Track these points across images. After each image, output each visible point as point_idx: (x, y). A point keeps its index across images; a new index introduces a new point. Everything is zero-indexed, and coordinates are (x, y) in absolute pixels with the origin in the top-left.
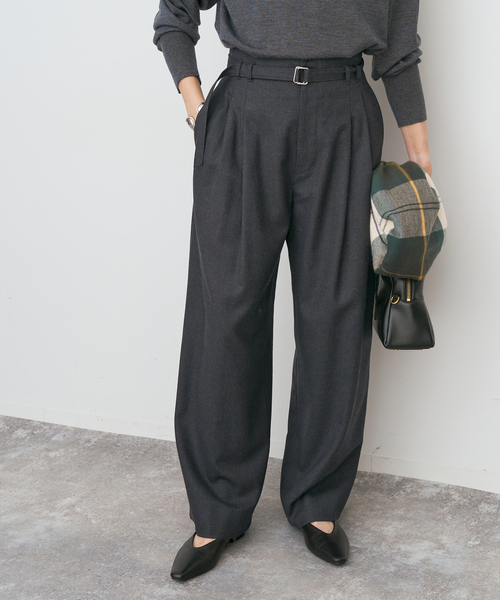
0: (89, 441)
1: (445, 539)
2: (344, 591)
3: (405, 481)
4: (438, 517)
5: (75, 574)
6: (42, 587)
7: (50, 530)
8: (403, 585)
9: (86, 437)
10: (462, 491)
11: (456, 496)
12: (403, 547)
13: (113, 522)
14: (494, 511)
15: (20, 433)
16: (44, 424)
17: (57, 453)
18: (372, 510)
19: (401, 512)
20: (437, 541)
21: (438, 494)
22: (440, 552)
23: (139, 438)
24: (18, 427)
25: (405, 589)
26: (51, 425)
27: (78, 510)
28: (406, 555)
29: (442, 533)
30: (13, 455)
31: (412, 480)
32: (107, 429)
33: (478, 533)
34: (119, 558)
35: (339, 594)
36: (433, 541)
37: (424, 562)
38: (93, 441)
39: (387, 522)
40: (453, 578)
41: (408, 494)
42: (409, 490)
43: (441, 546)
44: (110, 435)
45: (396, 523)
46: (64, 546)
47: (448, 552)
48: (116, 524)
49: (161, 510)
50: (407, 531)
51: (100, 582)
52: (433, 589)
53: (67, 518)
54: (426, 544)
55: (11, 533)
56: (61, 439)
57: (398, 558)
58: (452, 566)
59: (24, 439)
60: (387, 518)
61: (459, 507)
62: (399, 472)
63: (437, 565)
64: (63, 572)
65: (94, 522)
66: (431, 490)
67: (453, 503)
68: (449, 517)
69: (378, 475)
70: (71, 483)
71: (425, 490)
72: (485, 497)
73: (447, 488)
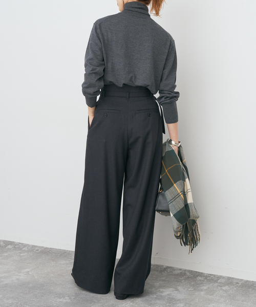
0: (38, 250)
1: (179, 288)
3: (168, 267)
4: (179, 281)
5: (26, 293)
8: (158, 302)
10: (191, 272)
11: (188, 274)
12: (161, 290)
14: (203, 279)
15: (9, 247)
16: (20, 243)
17: (24, 254)
19: (164, 278)
20: (176, 288)
21: (181, 273)
22: (176, 292)
24: (9, 245)
26: (22, 244)
27: (30, 273)
28: (162, 292)
29: (179, 286)
30: (6, 254)
31: (171, 267)
32: (46, 246)
33: (194, 286)
34: (45, 289)
36: (174, 288)
37: (169, 295)
38: (40, 250)
39: (157, 281)
40: (179, 300)
41: (168, 273)
42: (169, 271)
43: (177, 290)
44: (47, 248)
45: (160, 282)
48: (45, 278)
50: (164, 285)
53: (25, 276)
54: (171, 289)
55: (2, 280)
56: (26, 249)
57: (158, 293)
58: (179, 296)
59: (11, 249)
61: (188, 277)
62: (166, 264)
63: (174, 296)
64: (22, 293)
65: (36, 277)
66: (178, 271)
67: (186, 276)
68: (183, 281)
69: (157, 265)
70: (28, 264)
71: (176, 271)
72: (200, 274)
73: (185, 270)
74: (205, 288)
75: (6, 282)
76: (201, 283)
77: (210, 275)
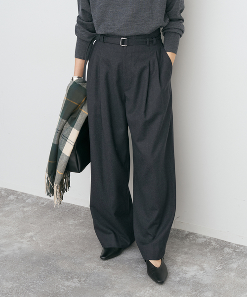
0: (43, 203)
1: (205, 265)
2: (153, 289)
3: (190, 234)
4: (204, 254)
5: (29, 272)
6: (13, 278)
7: (20, 248)
8: (182, 288)
9: (42, 201)
10: (217, 241)
11: (214, 243)
12: (185, 268)
13: (50, 246)
14: (231, 252)
15: (12, 197)
16: (23, 193)
17: (28, 209)
18: (172, 248)
19: (186, 250)
20: (201, 266)
21: (205, 241)
22: (202, 272)
23: (66, 203)
24: (11, 194)
25: (182, 290)
26: (26, 194)
27: (34, 239)
28: (185, 272)
29: (204, 262)
30: (7, 209)
31: (193, 234)
33: (222, 263)
34: (51, 265)
35: (151, 290)
36: (199, 266)
37: (194, 276)
38: (45, 203)
39: (179, 255)
40: (206, 286)
41: (191, 241)
42: (191, 239)
43: (203, 269)
45: (183, 256)
46: (26, 257)
47: (206, 272)
48: (51, 247)
49: (73, 241)
50: (187, 260)
51: (40, 277)
52: (196, 291)
53: (29, 243)
54: (196, 267)
55: (2, 249)
56: (31, 202)
57: (181, 274)
58: (206, 279)
59: (13, 200)
60: (179, 253)
61: (214, 249)
62: (187, 229)
63: (200, 279)
64: (24, 270)
65: (41, 245)
66: (202, 239)
67: (212, 246)
68: (209, 254)
69: (178, 230)
70: (32, 225)
71: (199, 239)
72: (227, 245)
73: (210, 239)
74: (235, 266)
75: (6, 253)
76: (230, 259)
77: (239, 245)
